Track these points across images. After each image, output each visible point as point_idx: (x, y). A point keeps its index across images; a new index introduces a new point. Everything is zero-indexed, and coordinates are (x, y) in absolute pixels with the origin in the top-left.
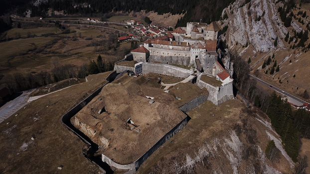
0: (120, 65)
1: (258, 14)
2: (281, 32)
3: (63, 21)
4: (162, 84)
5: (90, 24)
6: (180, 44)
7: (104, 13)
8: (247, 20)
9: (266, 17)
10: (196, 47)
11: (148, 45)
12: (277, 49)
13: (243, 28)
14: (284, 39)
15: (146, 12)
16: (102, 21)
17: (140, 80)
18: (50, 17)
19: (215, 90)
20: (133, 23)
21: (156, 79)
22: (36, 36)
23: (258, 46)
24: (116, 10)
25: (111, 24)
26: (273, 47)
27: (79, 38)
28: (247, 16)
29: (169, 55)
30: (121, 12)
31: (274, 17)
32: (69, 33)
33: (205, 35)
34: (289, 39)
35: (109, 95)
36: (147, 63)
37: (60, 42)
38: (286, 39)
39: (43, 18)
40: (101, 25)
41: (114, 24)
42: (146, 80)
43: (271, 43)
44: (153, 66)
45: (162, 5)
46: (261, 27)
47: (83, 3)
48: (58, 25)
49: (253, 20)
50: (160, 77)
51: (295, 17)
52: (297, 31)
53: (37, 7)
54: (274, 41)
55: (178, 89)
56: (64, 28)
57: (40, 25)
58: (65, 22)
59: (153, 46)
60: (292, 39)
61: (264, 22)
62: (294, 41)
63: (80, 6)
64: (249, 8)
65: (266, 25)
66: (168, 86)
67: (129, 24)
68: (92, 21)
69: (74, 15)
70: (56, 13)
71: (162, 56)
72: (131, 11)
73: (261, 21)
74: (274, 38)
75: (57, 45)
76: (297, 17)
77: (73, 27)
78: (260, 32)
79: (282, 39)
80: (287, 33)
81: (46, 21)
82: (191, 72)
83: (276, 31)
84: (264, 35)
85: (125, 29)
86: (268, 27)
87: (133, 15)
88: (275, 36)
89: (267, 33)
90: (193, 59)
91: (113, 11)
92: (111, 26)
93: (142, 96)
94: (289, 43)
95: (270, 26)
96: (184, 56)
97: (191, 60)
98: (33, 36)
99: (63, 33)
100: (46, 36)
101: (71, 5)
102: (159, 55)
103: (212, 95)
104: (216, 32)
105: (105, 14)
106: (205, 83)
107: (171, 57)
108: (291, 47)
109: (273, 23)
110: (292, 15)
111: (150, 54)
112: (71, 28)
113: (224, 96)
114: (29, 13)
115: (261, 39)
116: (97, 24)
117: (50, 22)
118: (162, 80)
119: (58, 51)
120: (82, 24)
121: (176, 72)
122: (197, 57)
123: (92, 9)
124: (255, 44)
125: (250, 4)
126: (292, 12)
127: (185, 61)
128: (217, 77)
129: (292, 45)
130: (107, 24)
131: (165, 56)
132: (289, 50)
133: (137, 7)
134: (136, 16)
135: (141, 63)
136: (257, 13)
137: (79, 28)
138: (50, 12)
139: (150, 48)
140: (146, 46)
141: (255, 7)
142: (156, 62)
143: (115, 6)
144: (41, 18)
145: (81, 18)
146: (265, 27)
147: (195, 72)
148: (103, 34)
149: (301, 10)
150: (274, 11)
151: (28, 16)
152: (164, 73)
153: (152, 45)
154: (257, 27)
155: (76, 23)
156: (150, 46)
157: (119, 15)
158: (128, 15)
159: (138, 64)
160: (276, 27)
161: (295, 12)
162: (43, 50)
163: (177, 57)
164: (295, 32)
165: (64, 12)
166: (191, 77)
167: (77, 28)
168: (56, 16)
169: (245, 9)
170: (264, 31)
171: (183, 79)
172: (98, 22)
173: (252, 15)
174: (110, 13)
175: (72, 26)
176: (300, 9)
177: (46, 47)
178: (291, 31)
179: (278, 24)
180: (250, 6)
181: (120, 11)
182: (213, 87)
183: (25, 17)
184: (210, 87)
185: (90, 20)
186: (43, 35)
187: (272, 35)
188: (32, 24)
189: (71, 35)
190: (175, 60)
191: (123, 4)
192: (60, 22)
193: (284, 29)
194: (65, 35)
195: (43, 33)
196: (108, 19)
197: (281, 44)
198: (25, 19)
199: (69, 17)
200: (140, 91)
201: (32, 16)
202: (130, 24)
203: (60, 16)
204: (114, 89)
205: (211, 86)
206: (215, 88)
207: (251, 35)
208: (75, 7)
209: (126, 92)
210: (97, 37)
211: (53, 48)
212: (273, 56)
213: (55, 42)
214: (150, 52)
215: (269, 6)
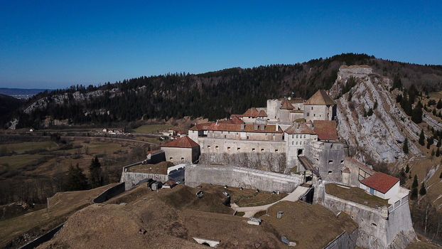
0: (134, 171)
1: (367, 107)
2: (410, 131)
3: (66, 133)
4: (234, 206)
5: (106, 136)
6: (262, 129)
7: (129, 121)
8: (350, 116)
9: (380, 109)
10: (298, 131)
11: (196, 133)
12: (409, 157)
13: (347, 129)
14: (417, 143)
15: (192, 119)
16: (125, 132)
17: (178, 195)
18: (46, 128)
19: (376, 218)
20: (172, 134)
21: (219, 195)
22: (16, 154)
23: (376, 154)
24: (148, 117)
25: (138, 136)
26: (403, 154)
27: (84, 155)
28: (348, 110)
29: (241, 151)
30: (155, 119)
31: (393, 110)
32: (71, 148)
33: (308, 115)
34: (426, 142)
35: (84, 236)
36: (195, 166)
37: (53, 160)
38: (421, 142)
39: (35, 129)
40: (124, 137)
41: (143, 136)
42: (194, 196)
43: (398, 149)
44: (207, 171)
45: (215, 108)
46: (376, 124)
47: (99, 108)
48: (56, 138)
49: (360, 116)
50: (226, 190)
51: (425, 108)
52: (435, 128)
53: (28, 115)
54: (402, 145)
55: (279, 216)
56: (64, 142)
57: (29, 138)
58: (69, 135)
59: (206, 136)
60: (431, 141)
61: (379, 116)
62: (435, 143)
63: (95, 113)
64: (349, 99)
65: (383, 121)
66: (249, 211)
67: (166, 134)
68: (111, 132)
69: (84, 125)
70: (57, 122)
71: (225, 154)
72: (170, 117)
73: (374, 115)
74: (401, 140)
75: (44, 166)
76: (429, 108)
77: (79, 141)
78: (375, 132)
79: (414, 141)
80: (420, 132)
81: (38, 134)
82: (297, 179)
83: (402, 130)
84: (384, 137)
85: (159, 142)
86: (387, 123)
87: (172, 124)
88: (402, 137)
89: (388, 133)
90: (292, 156)
91: (142, 119)
92: (138, 138)
93: (183, 236)
94: (428, 147)
95: (390, 123)
96: (272, 151)
97: (289, 159)
98: (10, 155)
99: (61, 149)
100: (32, 153)
101: (81, 111)
102: (220, 151)
103: (368, 231)
104: (328, 106)
105: (130, 123)
106: (343, 201)
107: (245, 154)
108: (433, 154)
109: (393, 118)
110: (420, 105)
111: (202, 152)
112: (75, 142)
113: (398, 232)
114: (15, 123)
115: (380, 143)
116: (116, 136)
117: (45, 134)
118: (234, 198)
119: (43, 174)
120: (94, 136)
121: (261, 183)
122: (300, 151)
123: (112, 117)
124: (371, 152)
125: (350, 94)
126: (419, 102)
127: (276, 162)
128: (363, 187)
129: (435, 151)
130: (132, 136)
131: (231, 153)
132: (432, 158)
133: (179, 113)
134: (176, 124)
135: (182, 166)
136: (363, 105)
137: (88, 142)
138: (47, 122)
139: (202, 139)
140: (193, 135)
141: (359, 97)
142: (214, 164)
143: (146, 112)
144: (31, 130)
145: (94, 129)
146: (382, 124)
147: (309, 179)
148: (124, 149)
149: (432, 99)
150: (390, 101)
151: (13, 127)
152: (234, 184)
153: (205, 133)
154: (368, 125)
155: (84, 135)
156: (201, 135)
157: (152, 123)
158: (165, 124)
159: (176, 167)
160: (399, 124)
161: (425, 102)
162: (17, 174)
163: (258, 154)
164: (433, 130)
165: (69, 121)
166: (302, 191)
167: (85, 142)
168: (57, 127)
169: (344, 100)
170: (383, 131)
171: (284, 194)
172: (119, 133)
173: (356, 109)
174: (137, 122)
175: (78, 139)
176: (428, 98)
177: (25, 168)
178: (426, 129)
179: (403, 119)
180: (351, 96)
181: (153, 118)
182: (369, 209)
183: (7, 128)
184: (360, 211)
185: (107, 131)
186: (27, 153)
187: (398, 135)
188: (15, 139)
189: (72, 152)
190: (254, 160)
191: (158, 109)
192: (61, 135)
193: (414, 125)
194: (62, 152)
195: (28, 150)
196: (135, 130)
197: (415, 150)
198: (6, 131)
199: (76, 128)
200: (177, 225)
201: (18, 127)
202: (168, 135)
203: (63, 127)
204: (101, 220)
205: (362, 207)
206: (374, 211)
207: (361, 138)
208: (86, 114)
209: (134, 226)
210: (115, 153)
211: (37, 170)
212: (408, 168)
213: (41, 162)
214: (201, 146)
215: (381, 94)
